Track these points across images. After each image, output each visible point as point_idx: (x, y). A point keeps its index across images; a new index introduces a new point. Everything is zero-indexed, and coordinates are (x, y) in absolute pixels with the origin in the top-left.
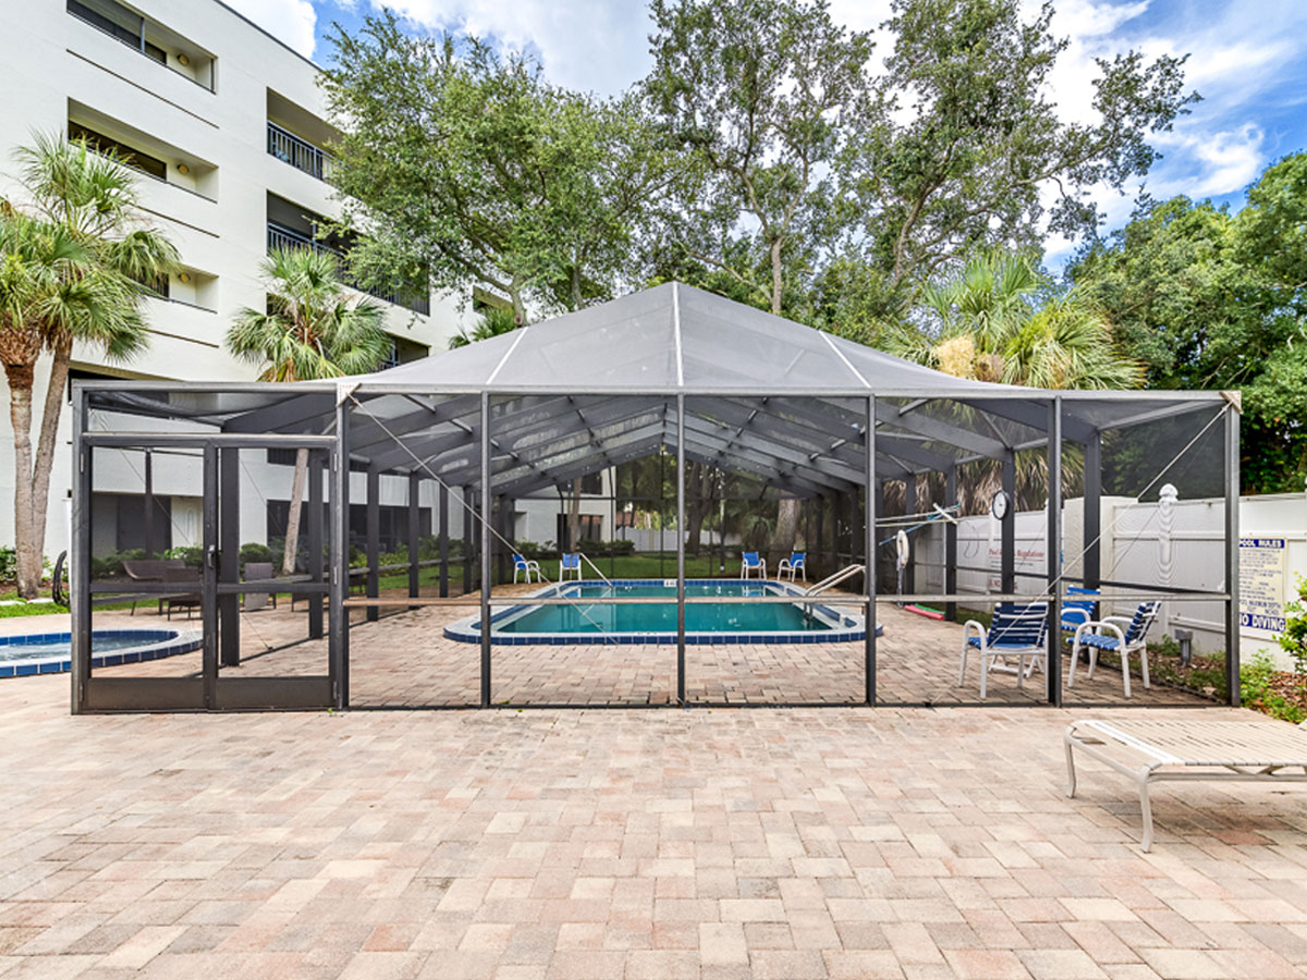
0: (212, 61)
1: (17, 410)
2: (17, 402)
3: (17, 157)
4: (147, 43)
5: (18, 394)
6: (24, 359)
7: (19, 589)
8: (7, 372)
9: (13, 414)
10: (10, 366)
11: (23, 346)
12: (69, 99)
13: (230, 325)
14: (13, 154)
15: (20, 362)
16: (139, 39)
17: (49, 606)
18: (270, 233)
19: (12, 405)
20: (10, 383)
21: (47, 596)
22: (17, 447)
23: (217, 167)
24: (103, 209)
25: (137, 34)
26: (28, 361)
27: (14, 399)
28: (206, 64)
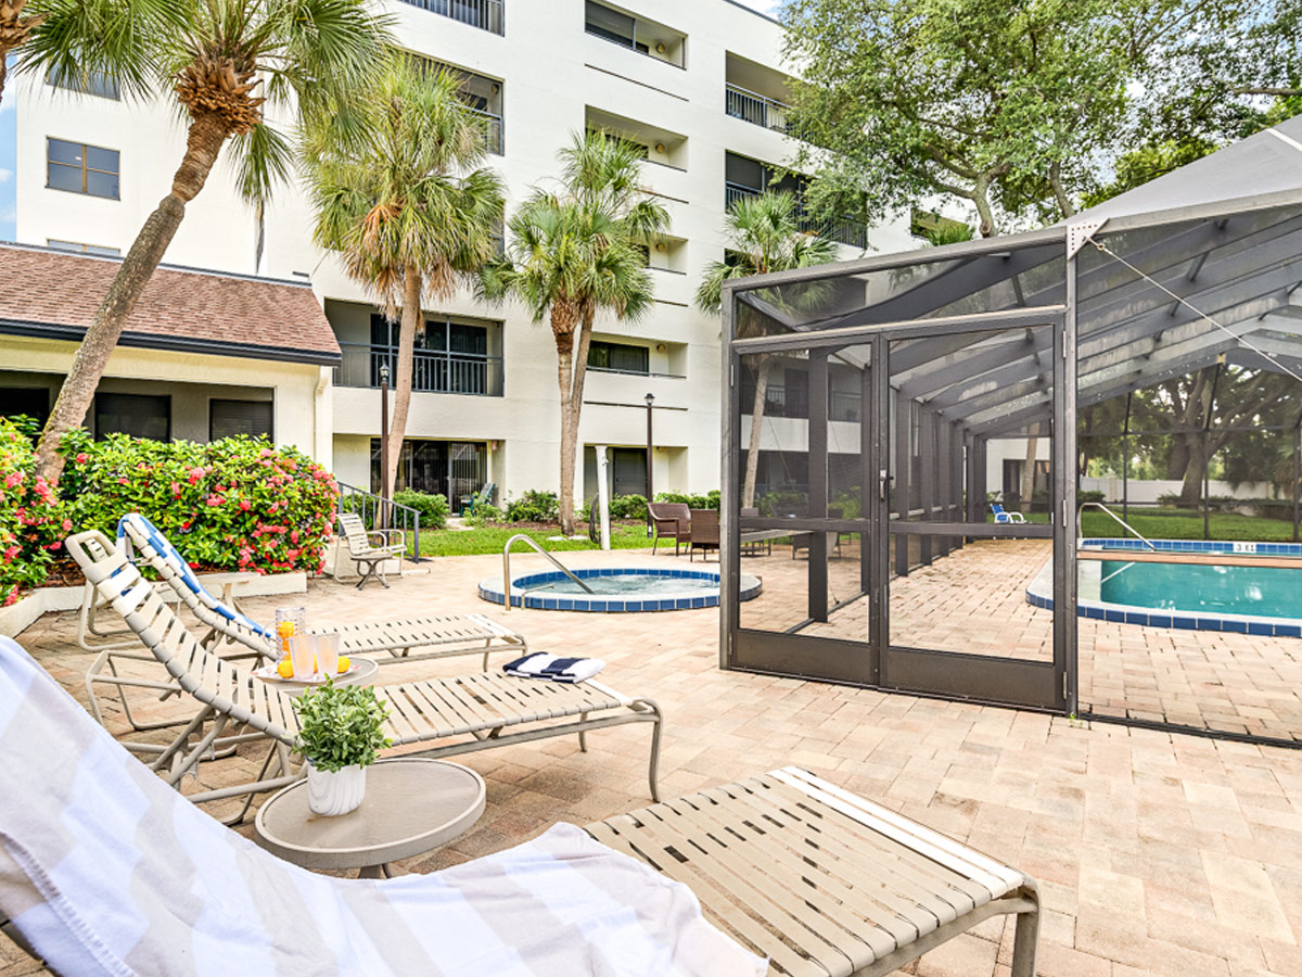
0: (684, 40)
1: (563, 372)
2: (563, 366)
3: (562, 156)
4: (637, 43)
5: (563, 359)
6: (568, 327)
7: (563, 527)
8: (557, 341)
9: (560, 375)
10: (560, 335)
11: (568, 316)
12: (587, 106)
13: (699, 282)
14: (558, 156)
15: (566, 330)
16: (631, 41)
17: (585, 543)
18: (727, 190)
19: (560, 368)
20: (559, 349)
21: (586, 535)
22: (562, 404)
23: (687, 138)
24: (618, 187)
25: (629, 37)
26: (571, 328)
27: (561, 363)
28: (677, 46)
